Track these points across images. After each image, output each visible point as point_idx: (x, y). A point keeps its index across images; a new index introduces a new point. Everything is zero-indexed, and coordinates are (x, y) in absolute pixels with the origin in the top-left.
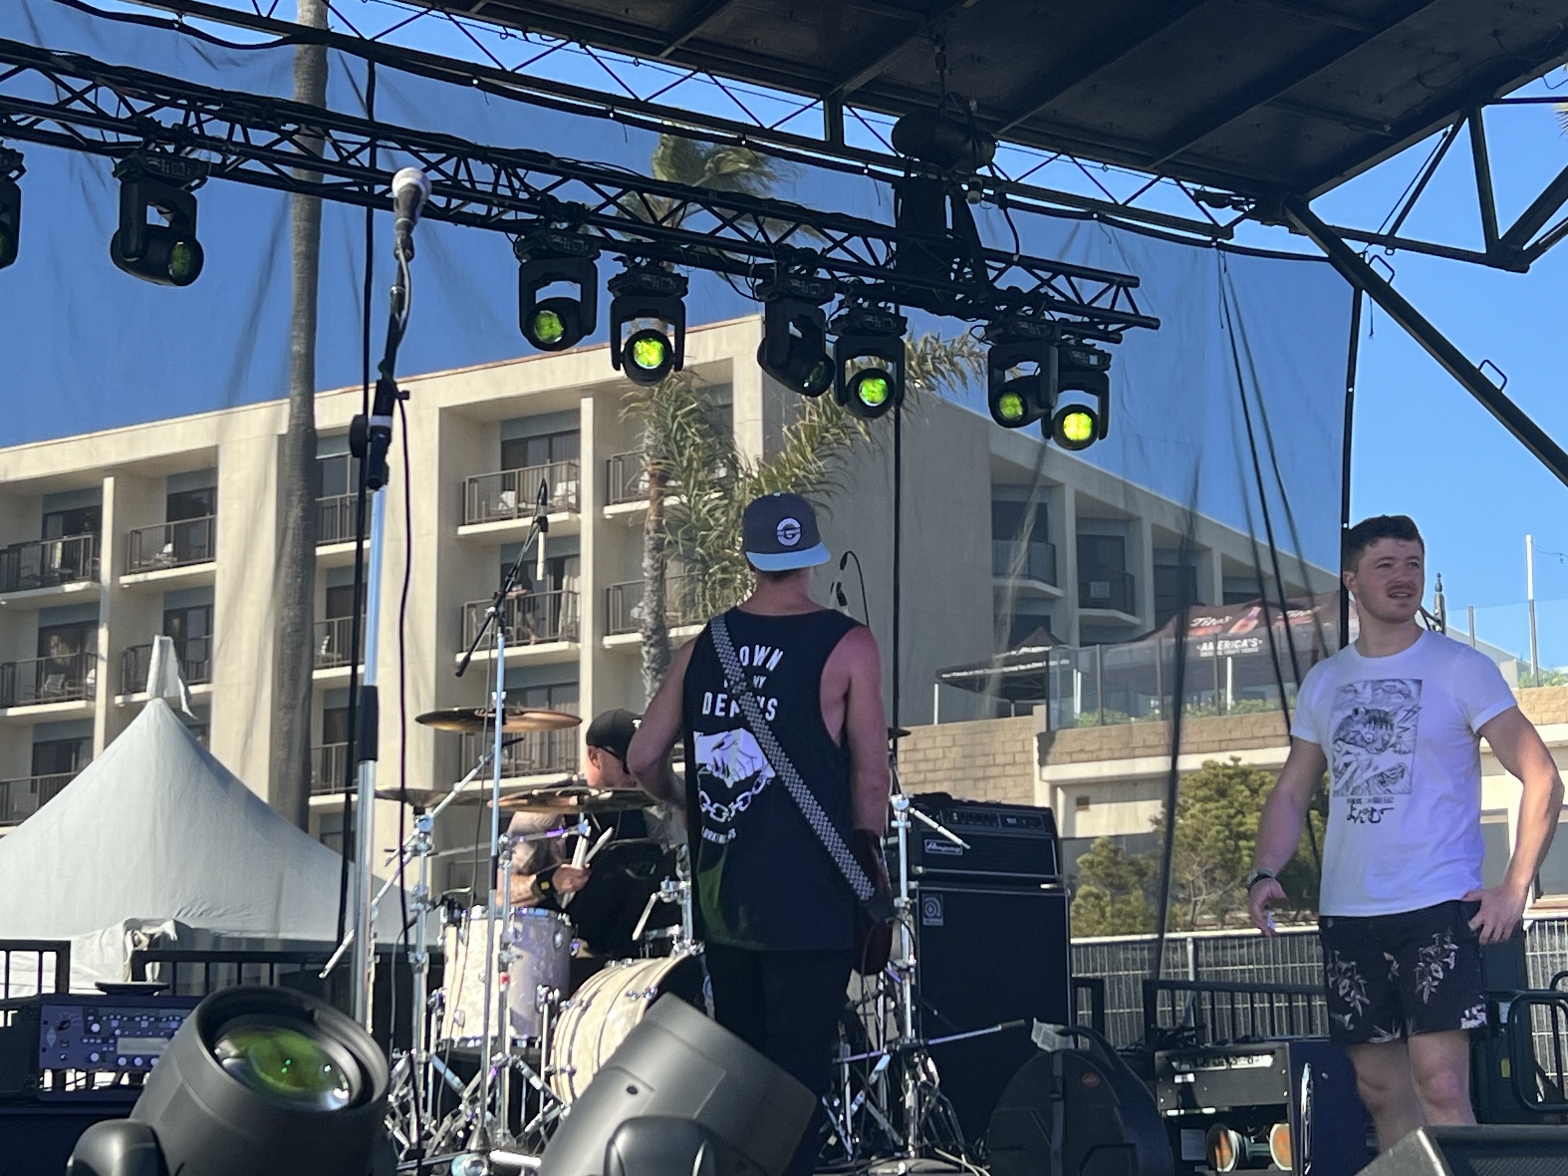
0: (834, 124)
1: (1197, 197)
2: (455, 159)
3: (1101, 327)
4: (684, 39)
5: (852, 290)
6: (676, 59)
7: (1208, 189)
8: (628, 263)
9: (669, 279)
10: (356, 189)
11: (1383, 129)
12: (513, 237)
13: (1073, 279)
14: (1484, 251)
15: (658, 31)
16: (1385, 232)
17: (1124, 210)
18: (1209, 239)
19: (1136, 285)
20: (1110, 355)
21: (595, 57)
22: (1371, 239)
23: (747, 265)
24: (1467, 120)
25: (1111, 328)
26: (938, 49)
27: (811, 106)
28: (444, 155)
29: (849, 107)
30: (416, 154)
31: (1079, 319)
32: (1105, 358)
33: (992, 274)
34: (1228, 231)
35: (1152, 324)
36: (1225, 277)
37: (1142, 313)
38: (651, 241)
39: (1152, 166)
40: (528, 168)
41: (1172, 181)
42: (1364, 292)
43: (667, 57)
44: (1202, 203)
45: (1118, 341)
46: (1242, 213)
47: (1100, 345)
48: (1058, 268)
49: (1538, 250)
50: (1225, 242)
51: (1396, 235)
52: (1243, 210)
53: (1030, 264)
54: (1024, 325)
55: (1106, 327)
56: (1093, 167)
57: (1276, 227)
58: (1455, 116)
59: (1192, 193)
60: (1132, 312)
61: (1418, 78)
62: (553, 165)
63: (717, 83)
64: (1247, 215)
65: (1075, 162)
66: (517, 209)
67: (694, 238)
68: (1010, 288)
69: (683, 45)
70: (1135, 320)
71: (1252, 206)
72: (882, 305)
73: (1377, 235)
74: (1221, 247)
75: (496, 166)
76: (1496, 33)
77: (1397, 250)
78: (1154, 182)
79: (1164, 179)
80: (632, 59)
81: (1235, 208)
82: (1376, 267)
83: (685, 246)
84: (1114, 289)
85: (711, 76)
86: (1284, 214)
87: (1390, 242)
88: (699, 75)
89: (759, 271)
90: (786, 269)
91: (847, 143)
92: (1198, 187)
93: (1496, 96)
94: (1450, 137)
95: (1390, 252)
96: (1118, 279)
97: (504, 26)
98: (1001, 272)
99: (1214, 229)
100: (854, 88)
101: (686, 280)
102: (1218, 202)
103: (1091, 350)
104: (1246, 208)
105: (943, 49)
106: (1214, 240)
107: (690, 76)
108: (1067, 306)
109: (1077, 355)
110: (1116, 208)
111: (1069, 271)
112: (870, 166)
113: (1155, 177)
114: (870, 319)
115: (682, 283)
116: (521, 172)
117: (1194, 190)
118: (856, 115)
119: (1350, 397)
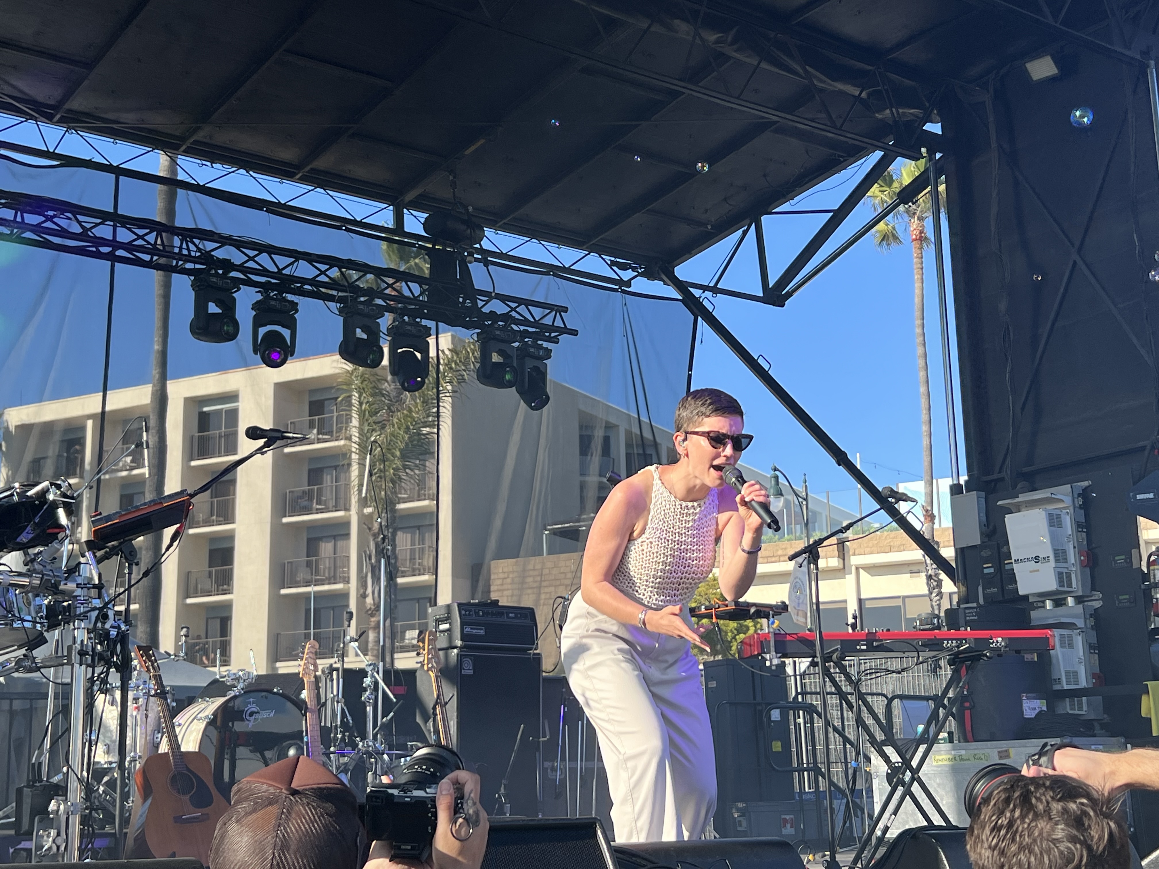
0: (399, 219)
1: (613, 264)
2: (155, 233)
3: (547, 334)
4: (308, 168)
5: (399, 311)
6: (305, 180)
7: (618, 260)
8: (264, 294)
9: (287, 304)
10: (94, 249)
11: (707, 228)
12: (192, 278)
13: (529, 307)
14: (761, 295)
15: (292, 164)
16: (712, 285)
17: (569, 270)
18: (617, 287)
19: (566, 312)
20: (551, 350)
21: (254, 178)
22: (704, 288)
23: (335, 296)
24: (754, 224)
25: (553, 335)
26: (451, 178)
27: (385, 208)
28: (148, 230)
29: (408, 210)
30: (129, 229)
31: (534, 330)
32: (548, 352)
33: (480, 304)
34: (628, 283)
35: (574, 333)
36: (625, 308)
37: (568, 327)
38: (277, 281)
39: (585, 247)
40: (201, 239)
41: (597, 255)
42: (699, 317)
43: (298, 179)
44: (615, 268)
45: (558, 343)
46: (636, 273)
47: (545, 344)
48: (520, 301)
49: (789, 295)
50: (625, 289)
51: (718, 286)
52: (638, 272)
53: (504, 299)
54: (498, 333)
55: (550, 334)
56: (552, 247)
57: (656, 281)
58: (748, 221)
59: (609, 262)
60: (563, 326)
61: (725, 199)
62: (216, 238)
63: (328, 194)
64: (639, 275)
65: (541, 243)
66: (195, 263)
67: (304, 281)
68: (491, 311)
69: (307, 172)
70: (566, 330)
71: (643, 270)
72: (418, 320)
73: (708, 286)
74: (624, 292)
75: (180, 237)
76: (765, 176)
77: (718, 295)
78: (587, 255)
79: (592, 254)
80: (279, 180)
81: (633, 271)
82: (706, 303)
83: (299, 285)
84: (554, 312)
85: (325, 190)
86: (659, 274)
87: (715, 290)
88: (318, 190)
89: (340, 300)
90: (356, 298)
91: (406, 230)
92: (613, 259)
93: (769, 210)
94: (745, 233)
95: (714, 295)
96: (556, 308)
97: (201, 160)
98: (487, 302)
99: (620, 282)
100: (410, 199)
101: (297, 304)
102: (624, 267)
103: (540, 347)
104: (639, 271)
105: (454, 177)
106: (620, 288)
107: (312, 190)
108: (525, 322)
109: (532, 350)
110: (564, 269)
111: (528, 303)
112: (420, 243)
113: (587, 253)
114: (409, 328)
115: (294, 306)
116: (197, 241)
117: (610, 260)
118: (412, 214)
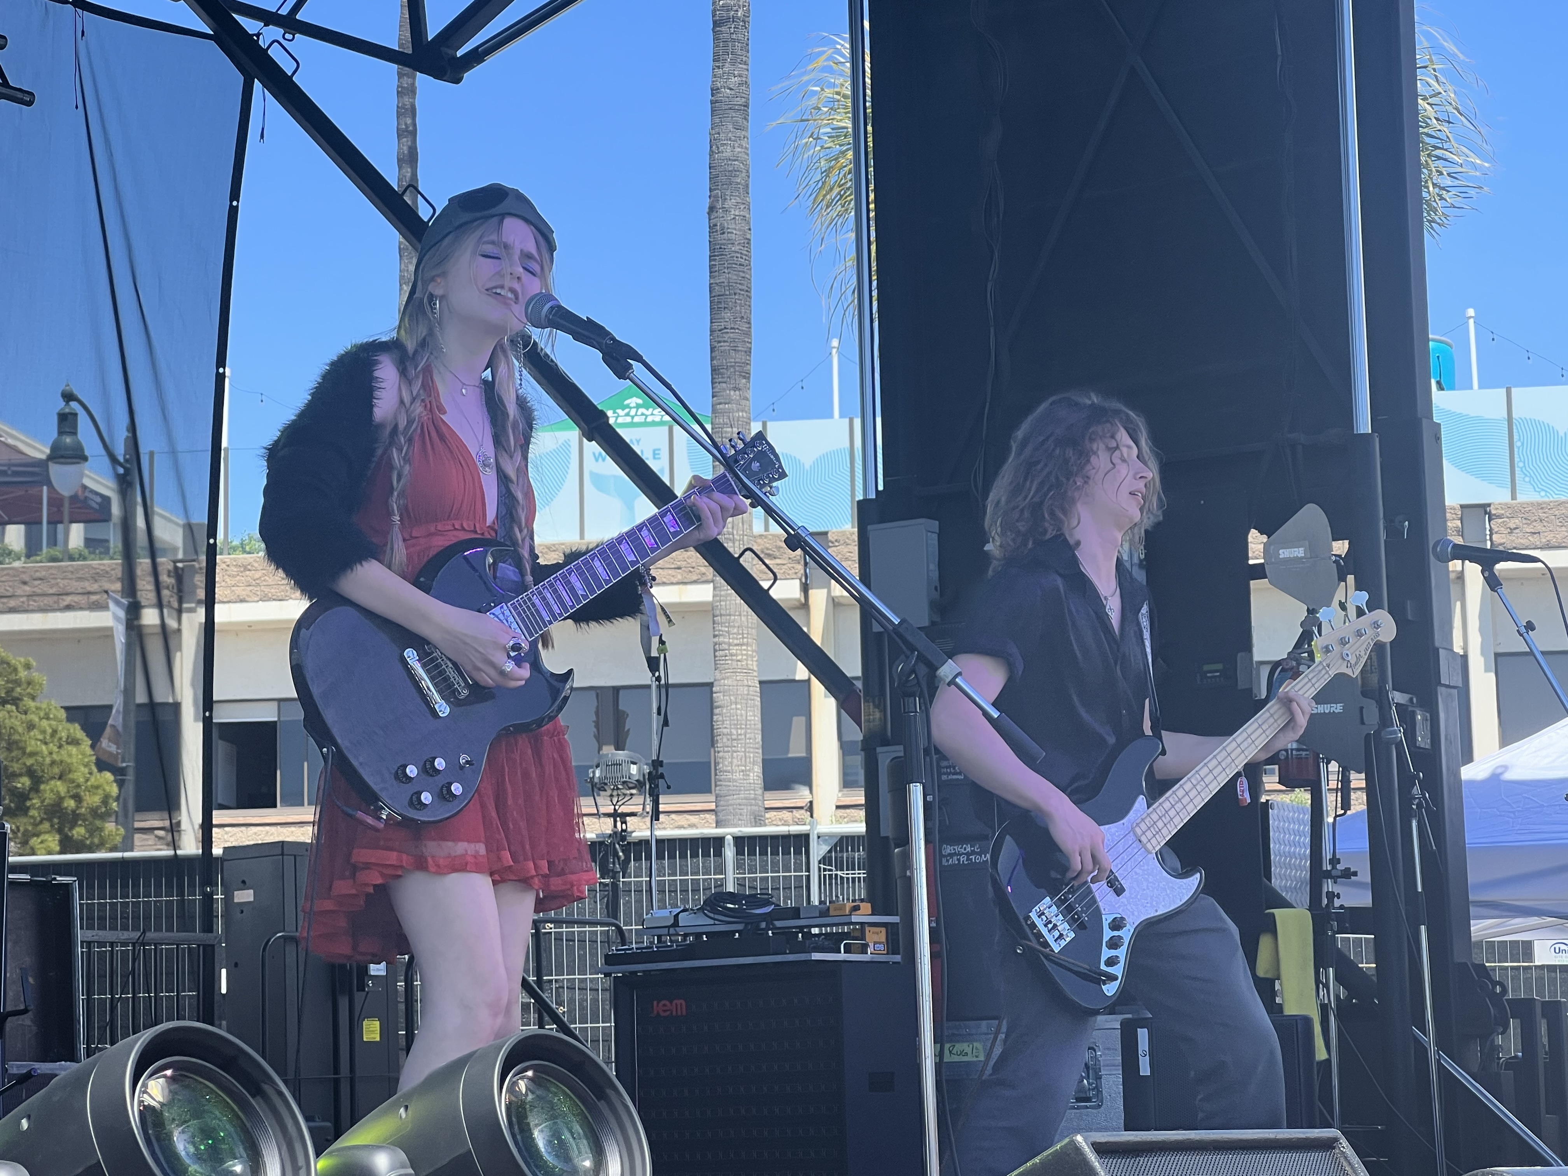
16: (284, 12)
19: (4, 47)
22: (268, 18)
35: (24, 98)
42: (256, 81)
49: (477, 56)
51: (297, 17)
70: (5, 91)
73: (276, 14)
77: (297, 35)
87: (291, 24)
95: (288, 36)
119: (233, 213)
